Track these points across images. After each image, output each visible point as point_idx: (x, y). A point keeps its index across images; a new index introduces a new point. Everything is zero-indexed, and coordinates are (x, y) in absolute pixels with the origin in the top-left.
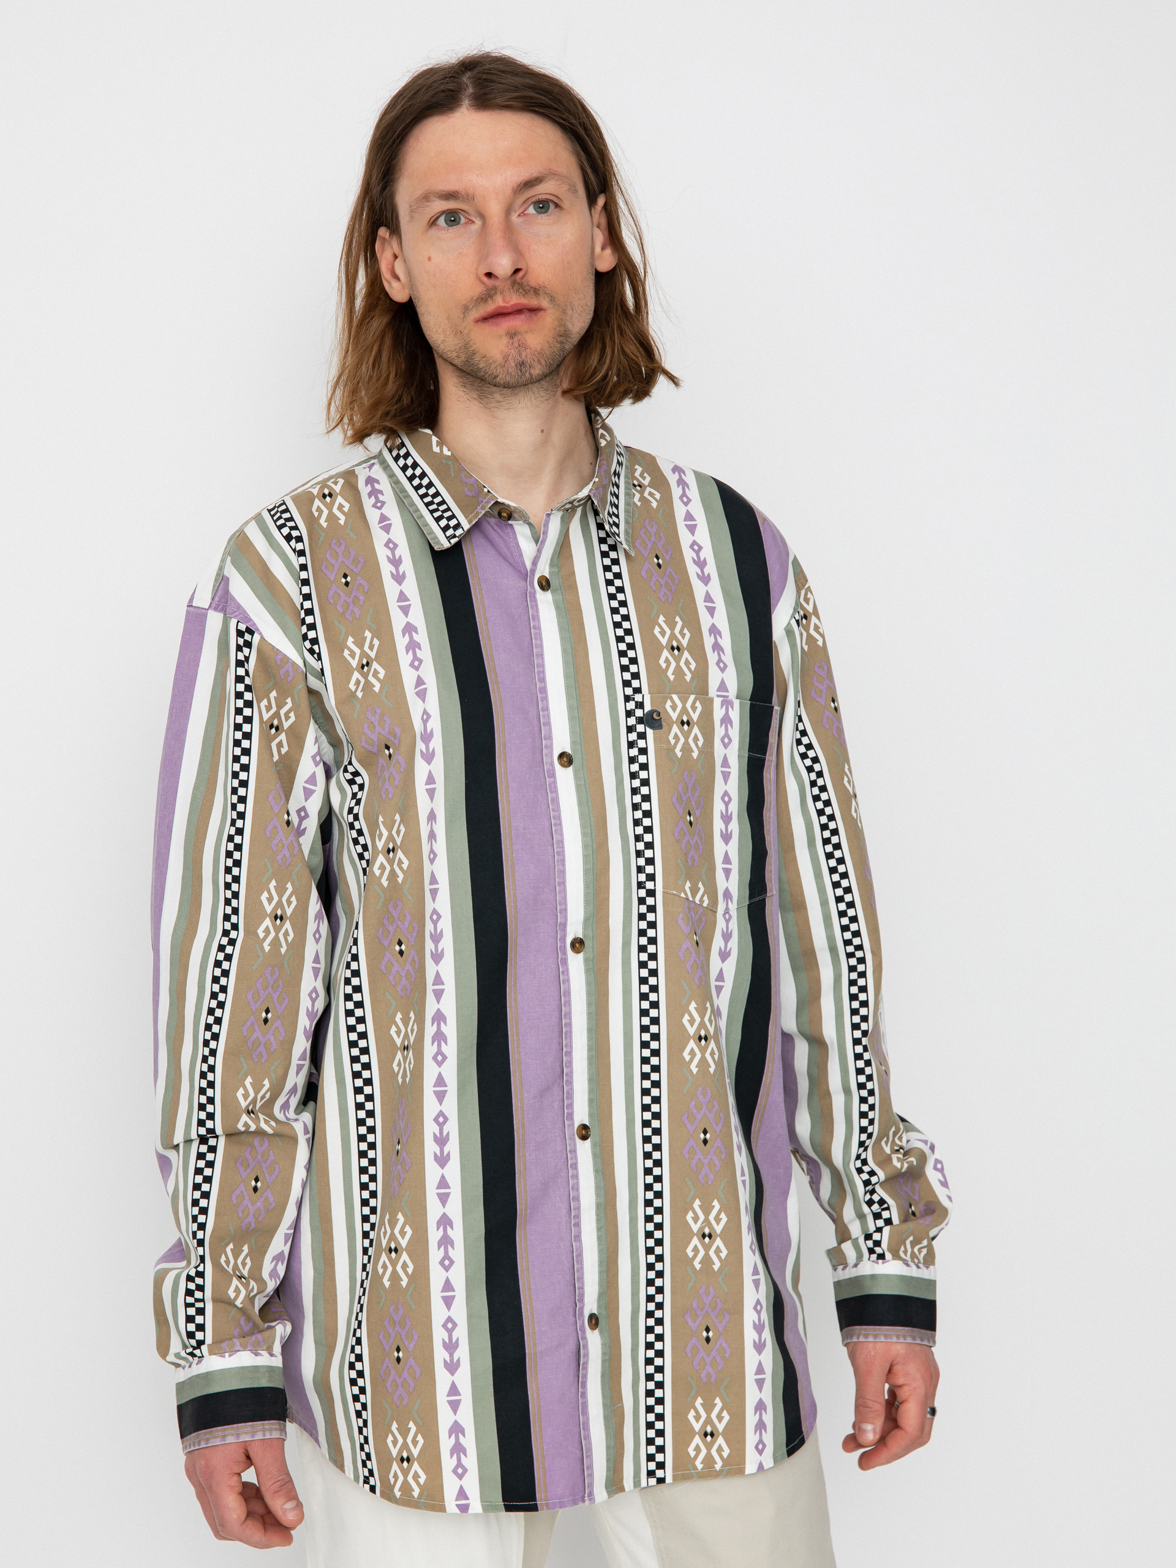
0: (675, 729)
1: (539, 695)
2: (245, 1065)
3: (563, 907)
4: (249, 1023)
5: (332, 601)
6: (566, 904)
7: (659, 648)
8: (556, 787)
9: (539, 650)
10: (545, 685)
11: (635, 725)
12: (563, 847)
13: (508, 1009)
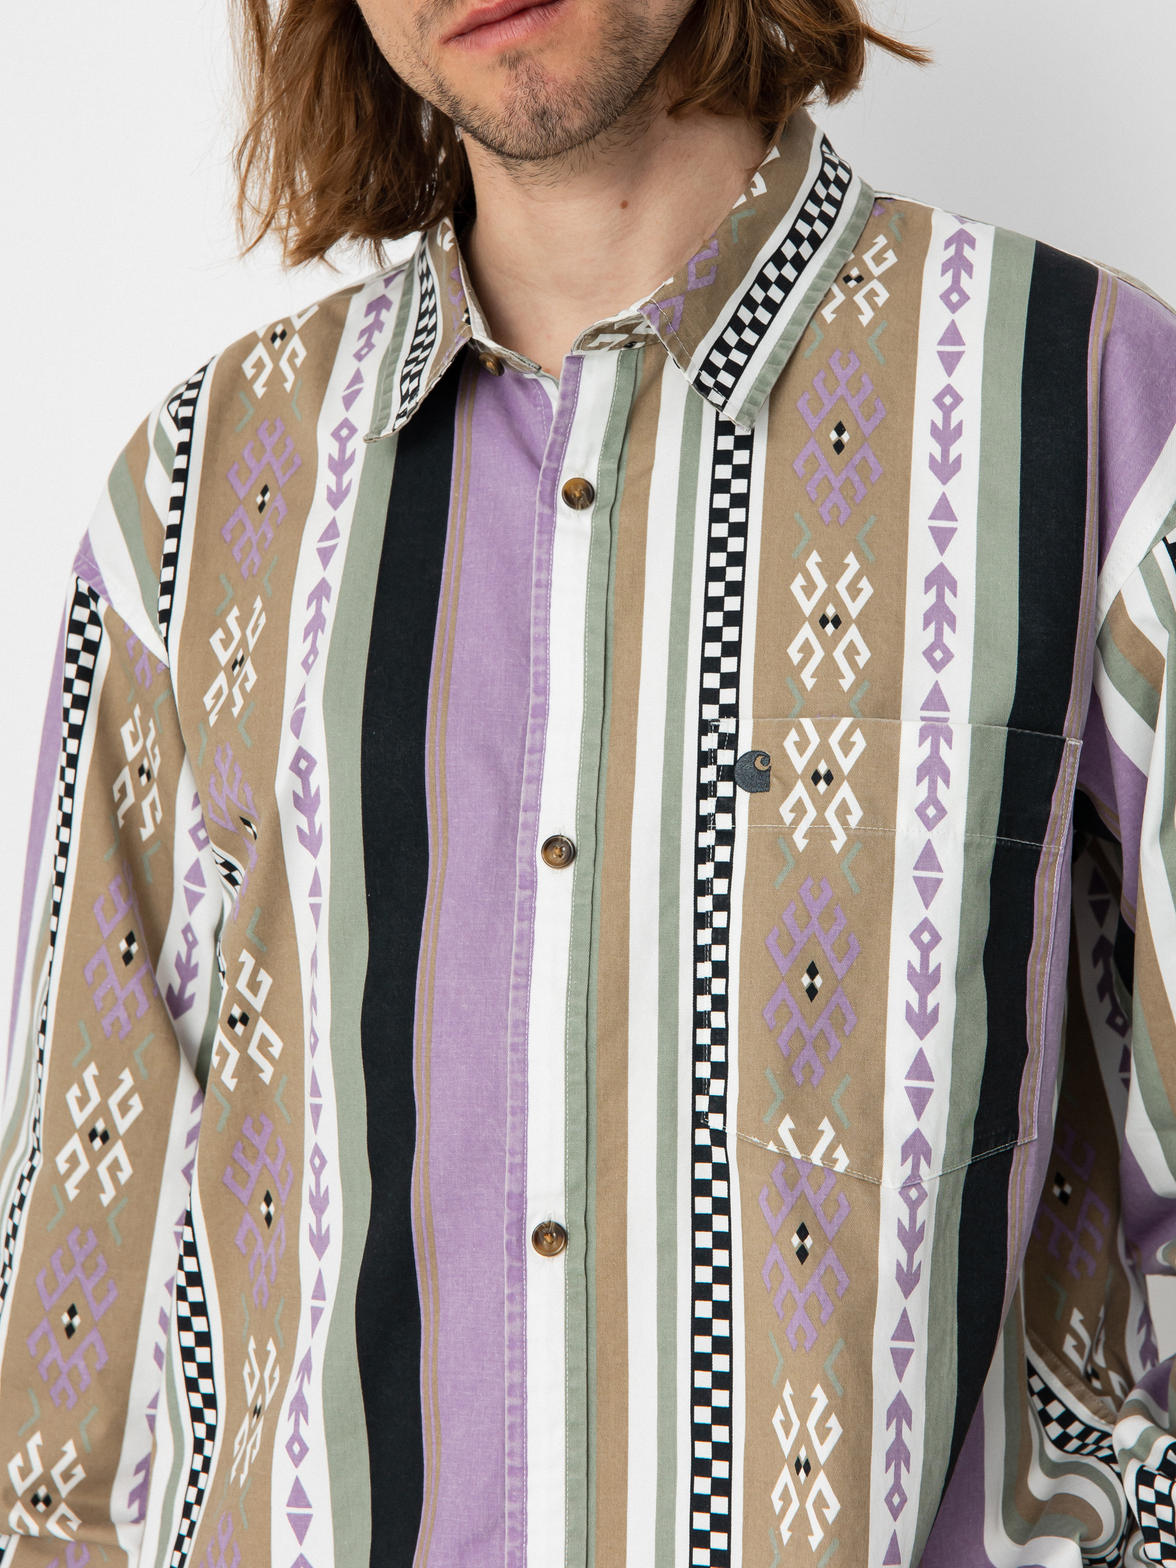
0: (800, 791)
1: (530, 721)
2: (37, 1411)
3: (518, 1159)
4: (39, 1333)
5: (228, 538)
6: (524, 1154)
7: (795, 618)
8: (532, 909)
9: (540, 629)
10: (546, 700)
11: (715, 783)
12: (525, 1035)
13: (422, 1360)
